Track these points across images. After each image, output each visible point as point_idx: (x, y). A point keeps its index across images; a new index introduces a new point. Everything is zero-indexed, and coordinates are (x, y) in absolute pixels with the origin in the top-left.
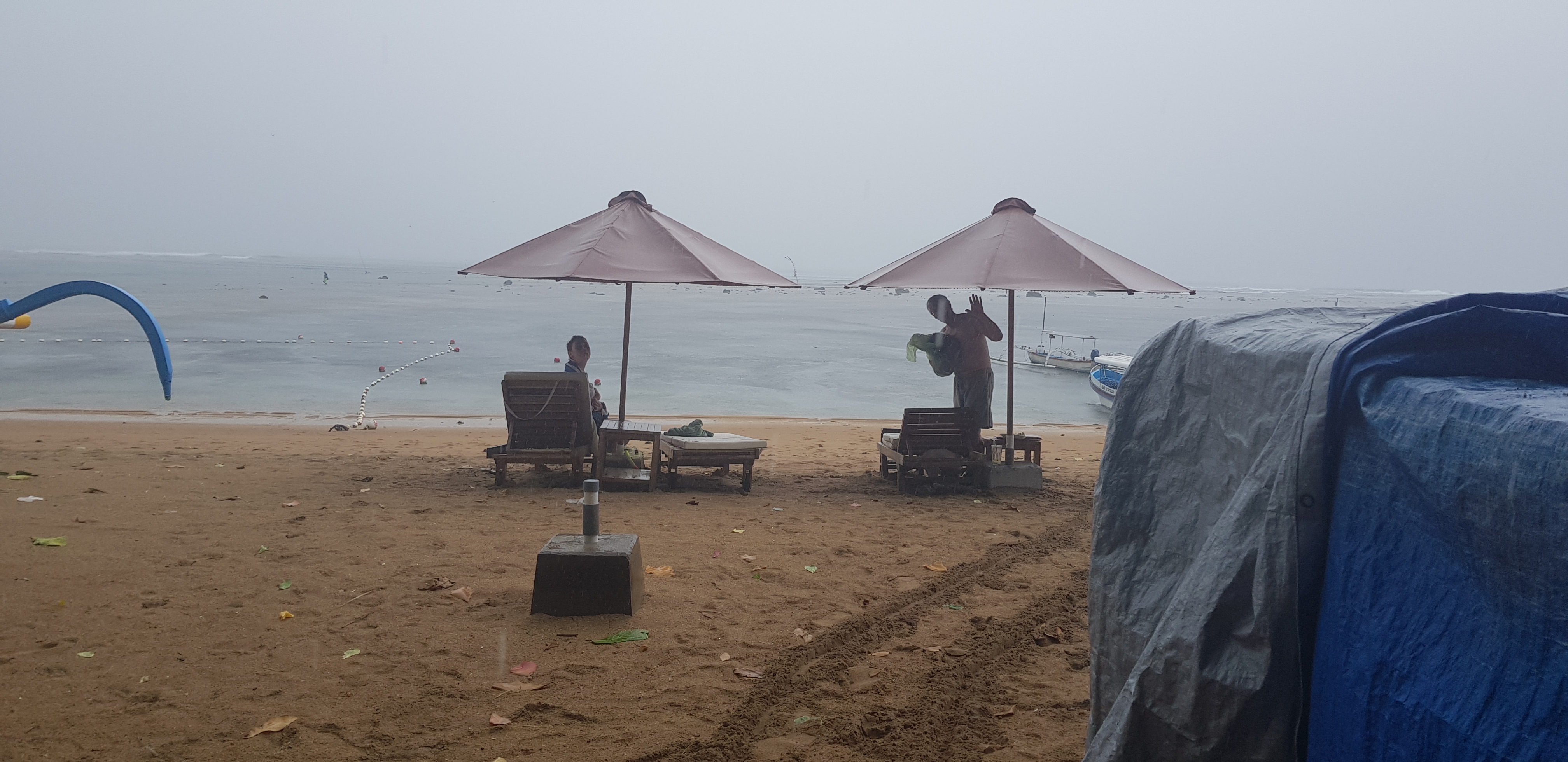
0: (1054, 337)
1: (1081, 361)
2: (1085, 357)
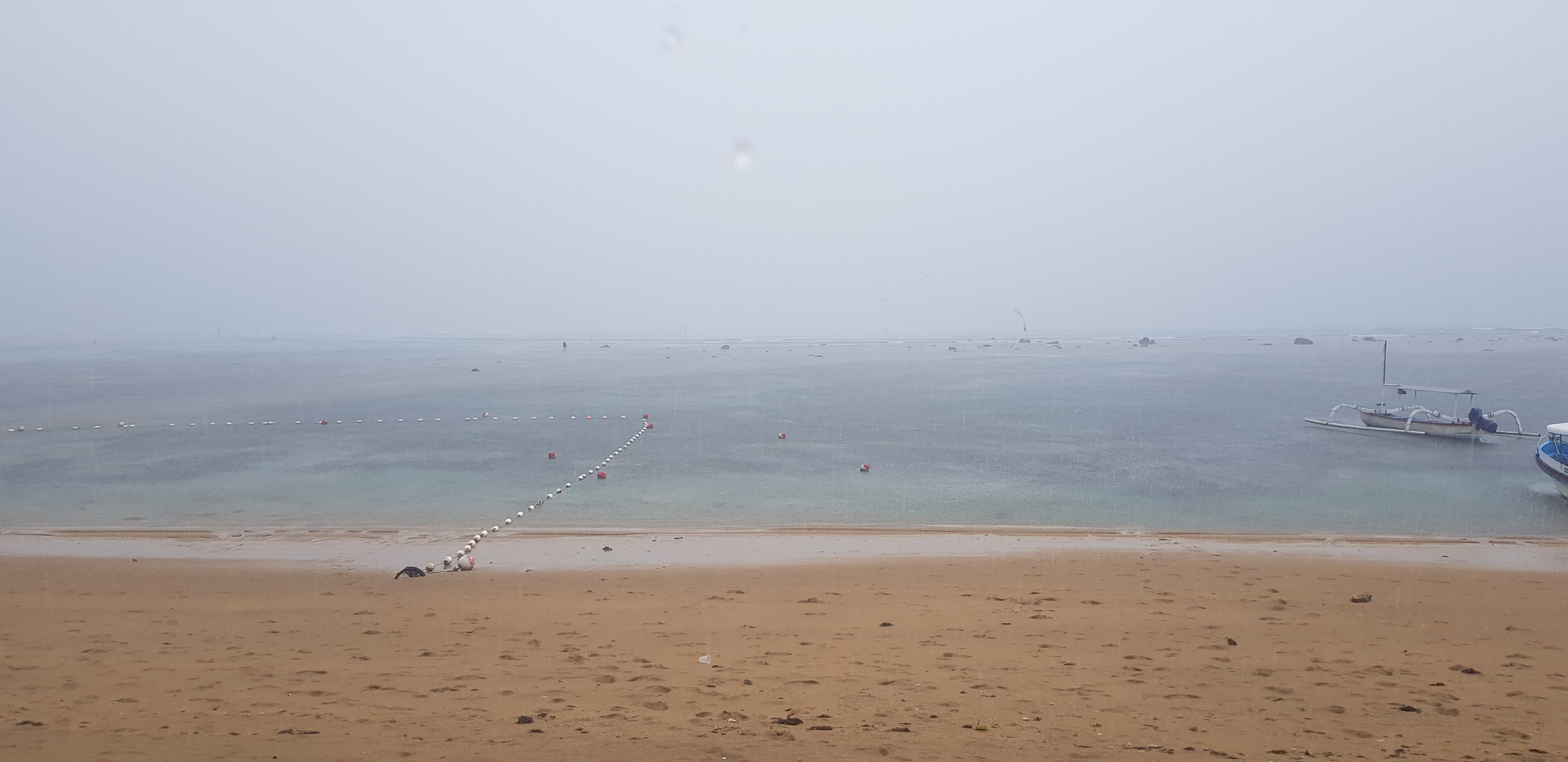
0: (1405, 393)
1: (1453, 424)
2: (1460, 418)
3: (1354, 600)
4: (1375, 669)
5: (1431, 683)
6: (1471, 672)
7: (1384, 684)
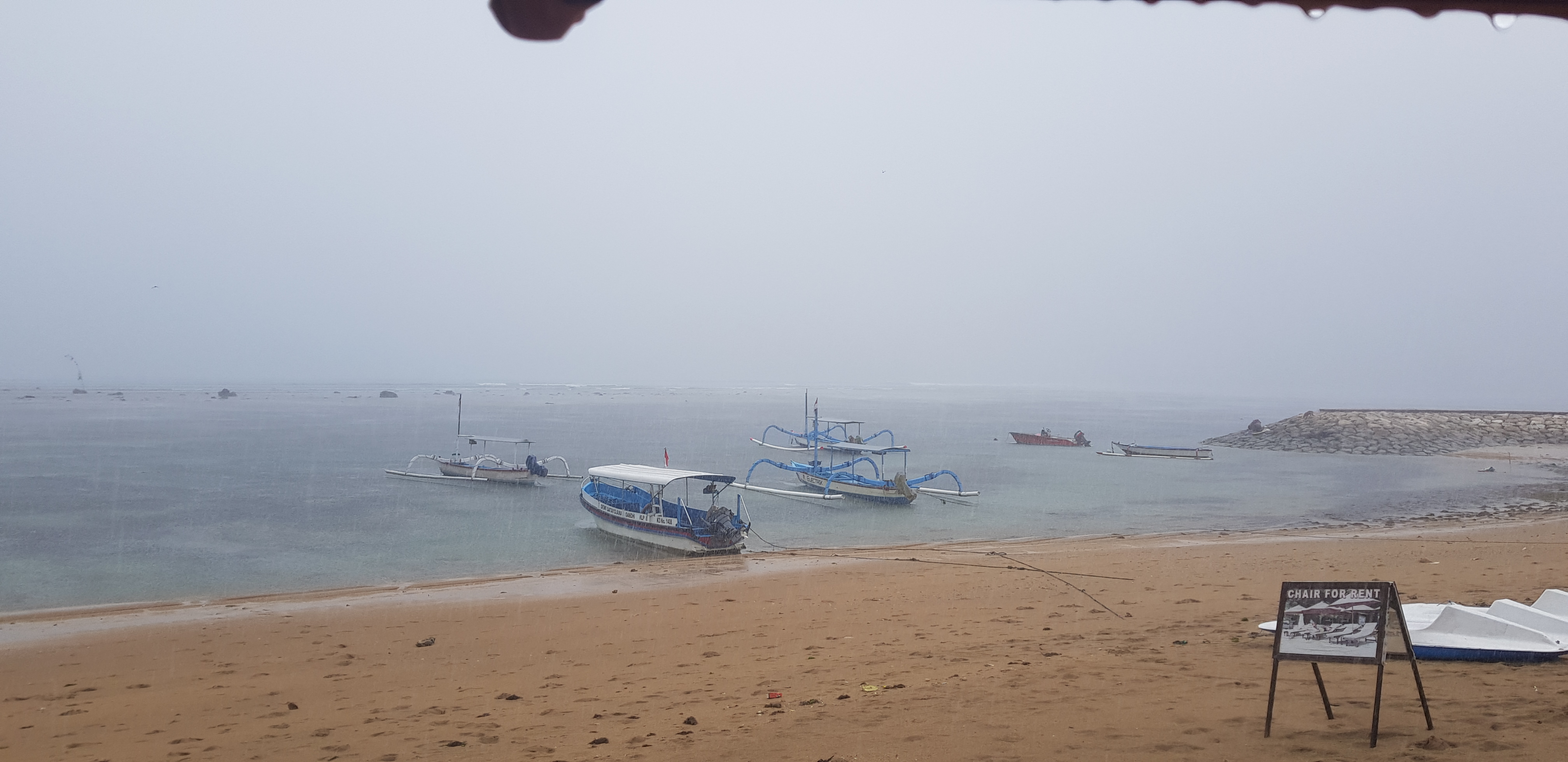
0: (475, 443)
1: (513, 470)
2: (519, 465)
3: (419, 645)
4: (431, 710)
5: (478, 715)
6: (513, 698)
7: (437, 724)
